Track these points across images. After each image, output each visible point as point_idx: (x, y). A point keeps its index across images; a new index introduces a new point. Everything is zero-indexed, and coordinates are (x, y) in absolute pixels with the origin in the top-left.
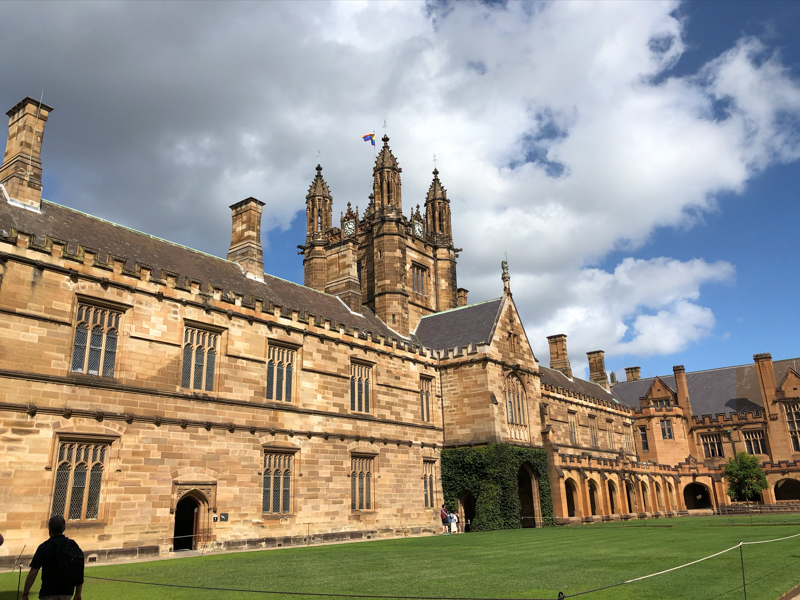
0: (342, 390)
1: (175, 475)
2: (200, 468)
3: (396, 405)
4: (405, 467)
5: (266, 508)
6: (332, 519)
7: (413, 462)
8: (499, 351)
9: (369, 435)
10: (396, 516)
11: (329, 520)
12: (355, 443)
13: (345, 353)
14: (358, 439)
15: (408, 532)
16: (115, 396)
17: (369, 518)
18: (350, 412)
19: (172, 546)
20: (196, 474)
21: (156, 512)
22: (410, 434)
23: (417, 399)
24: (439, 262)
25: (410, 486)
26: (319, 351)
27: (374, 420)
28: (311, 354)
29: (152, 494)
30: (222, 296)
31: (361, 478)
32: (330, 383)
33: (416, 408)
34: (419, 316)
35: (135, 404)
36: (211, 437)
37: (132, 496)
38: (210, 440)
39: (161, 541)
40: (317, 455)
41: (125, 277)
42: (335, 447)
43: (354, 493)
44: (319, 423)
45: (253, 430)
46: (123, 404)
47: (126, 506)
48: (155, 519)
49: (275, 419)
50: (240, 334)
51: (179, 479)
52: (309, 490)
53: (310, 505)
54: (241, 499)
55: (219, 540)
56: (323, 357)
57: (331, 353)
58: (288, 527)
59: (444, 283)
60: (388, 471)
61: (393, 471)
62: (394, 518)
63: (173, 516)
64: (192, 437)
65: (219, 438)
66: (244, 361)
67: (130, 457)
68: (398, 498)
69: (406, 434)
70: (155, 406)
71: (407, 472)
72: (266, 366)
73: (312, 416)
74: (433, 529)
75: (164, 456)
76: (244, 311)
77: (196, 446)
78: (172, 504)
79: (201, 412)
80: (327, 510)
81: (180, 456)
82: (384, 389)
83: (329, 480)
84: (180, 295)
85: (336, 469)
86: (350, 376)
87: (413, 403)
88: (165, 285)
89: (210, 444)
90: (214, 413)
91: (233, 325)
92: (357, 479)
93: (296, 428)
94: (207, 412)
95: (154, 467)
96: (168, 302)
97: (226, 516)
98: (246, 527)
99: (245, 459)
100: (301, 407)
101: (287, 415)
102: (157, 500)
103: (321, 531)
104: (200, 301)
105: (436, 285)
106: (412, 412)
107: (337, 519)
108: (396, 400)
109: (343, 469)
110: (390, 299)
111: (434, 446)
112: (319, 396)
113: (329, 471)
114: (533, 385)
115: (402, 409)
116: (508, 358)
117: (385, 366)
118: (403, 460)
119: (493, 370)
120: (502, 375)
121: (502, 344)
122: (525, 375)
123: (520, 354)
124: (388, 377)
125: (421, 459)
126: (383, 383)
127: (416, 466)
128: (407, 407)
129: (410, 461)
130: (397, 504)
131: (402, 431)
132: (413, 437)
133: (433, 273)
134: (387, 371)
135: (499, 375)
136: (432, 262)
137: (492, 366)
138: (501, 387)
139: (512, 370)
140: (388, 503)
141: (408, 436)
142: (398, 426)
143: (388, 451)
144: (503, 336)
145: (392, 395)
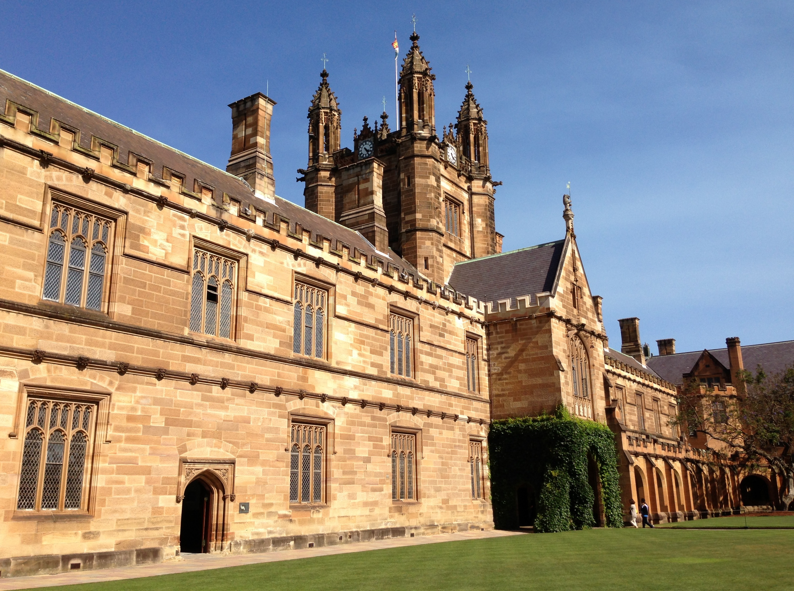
0: (381, 347)
1: (183, 449)
2: (214, 441)
3: (440, 369)
4: (450, 446)
5: (293, 496)
6: (371, 511)
7: (459, 441)
8: (564, 306)
9: (411, 406)
10: (441, 508)
11: (368, 513)
12: (395, 414)
13: (384, 299)
14: (399, 408)
15: (455, 528)
16: (104, 337)
17: (412, 509)
18: (389, 375)
19: (178, 547)
20: (209, 449)
21: (157, 501)
22: (456, 406)
23: (463, 363)
24: (474, 197)
25: (455, 470)
26: (354, 294)
27: (417, 387)
28: (345, 297)
29: (153, 475)
30: (239, 211)
31: (402, 459)
32: (367, 337)
33: (462, 374)
34: (452, 262)
35: (131, 350)
36: (228, 399)
37: (126, 477)
38: (226, 404)
39: (164, 541)
40: (353, 428)
41: (117, 171)
42: (373, 418)
43: (394, 477)
44: (356, 387)
45: (278, 392)
46: (115, 349)
47: (119, 492)
48: (157, 511)
49: (304, 379)
50: (262, 265)
51: (188, 455)
52: (344, 473)
53: (345, 493)
54: (266, 483)
55: (237, 539)
56: (359, 303)
57: (367, 298)
58: (321, 521)
59: (480, 223)
60: (433, 452)
61: (438, 451)
62: (439, 511)
63: (180, 505)
64: (204, 398)
65: (238, 400)
66: (268, 300)
67: (124, 424)
68: (443, 486)
69: (451, 405)
70: (156, 354)
71: (453, 453)
72: (293, 308)
73: (347, 378)
74: (482, 526)
75: (168, 422)
76: (267, 233)
77: (209, 411)
78: (178, 489)
79: (216, 365)
80: (365, 500)
81: (189, 424)
82: (427, 348)
83: (367, 460)
84: (188, 203)
85: (375, 446)
86: (390, 329)
87: (458, 367)
88: (168, 187)
89: (227, 408)
90: (232, 367)
91: (254, 251)
92: (398, 460)
93: (330, 393)
94: (223, 365)
95: (155, 438)
96: (173, 212)
97: (247, 505)
98: (270, 521)
99: (269, 430)
100: (334, 365)
101: (318, 374)
102: (159, 485)
103: (358, 527)
104: (213, 214)
105: (472, 225)
106: (458, 378)
107: (377, 511)
108: (440, 363)
109: (383, 447)
110: (421, 238)
111: (481, 422)
112: (355, 352)
113: (367, 449)
114: (596, 350)
115: (447, 374)
116: (572, 315)
117: (428, 319)
118: (448, 438)
119: (557, 328)
120: (567, 336)
121: (566, 298)
122: (588, 338)
123: (584, 311)
124: (432, 333)
125: (468, 437)
126: (426, 341)
127: (462, 446)
128: (452, 372)
129: (456, 439)
130: (442, 492)
131: (447, 402)
132: (459, 410)
133: (467, 210)
134: (431, 326)
135: (563, 336)
136: (467, 196)
137: (556, 323)
138: (566, 351)
139: (576, 331)
140: (432, 491)
141: (454, 408)
142: (443, 396)
143: (432, 426)
144: (567, 288)
145: (435, 356)
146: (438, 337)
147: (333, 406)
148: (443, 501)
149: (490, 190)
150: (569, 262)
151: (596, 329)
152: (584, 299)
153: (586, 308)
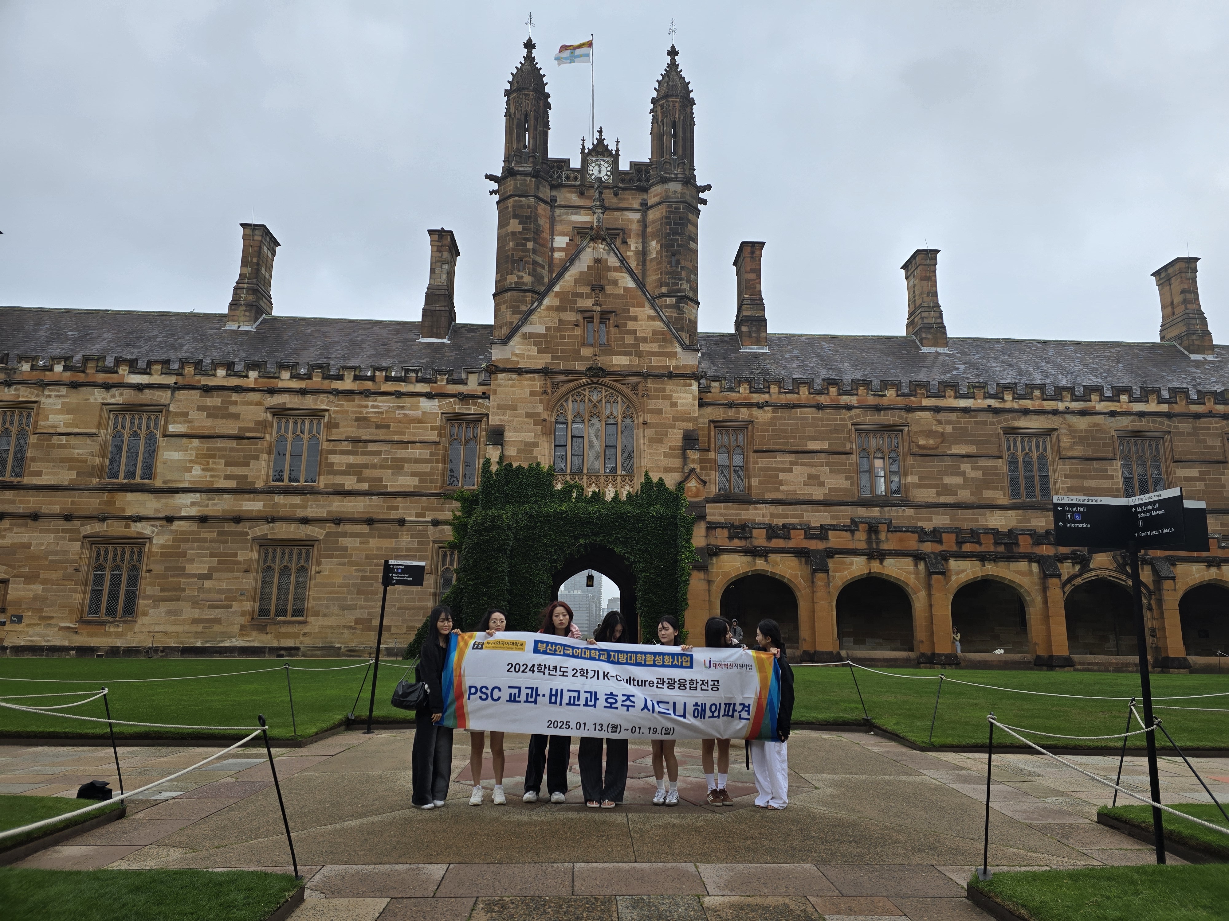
0: (249, 456)
3: (374, 466)
10: (352, 628)
12: (265, 526)
13: (259, 404)
14: (272, 520)
22: (406, 507)
23: (433, 454)
24: (650, 212)
26: (200, 408)
28: (186, 415)
30: (34, 366)
31: (285, 574)
33: (427, 468)
36: (5, 529)
40: (183, 546)
42: (221, 533)
43: (266, 594)
44: (193, 504)
45: (69, 519)
50: (59, 406)
52: (162, 590)
53: (162, 609)
54: (46, 599)
55: (7, 644)
56: (210, 416)
57: (226, 408)
58: (123, 635)
60: (344, 564)
65: (17, 529)
66: (64, 437)
69: (394, 508)
73: (179, 495)
76: (67, 376)
80: (196, 616)
82: (346, 446)
83: (204, 576)
85: (221, 562)
86: (274, 435)
89: (4, 537)
91: (48, 396)
92: (276, 576)
97: (20, 617)
98: (49, 632)
101: (130, 496)
107: (217, 628)
109: (236, 563)
113: (207, 566)
114: (664, 398)
115: (390, 471)
116: (575, 359)
117: (353, 412)
118: (382, 548)
119: (513, 386)
120: (545, 392)
121: (556, 337)
122: (637, 383)
123: (624, 345)
124: (358, 427)
125: (431, 545)
126: (343, 437)
127: (416, 556)
128: (402, 468)
129: (400, 548)
130: (358, 611)
131: (385, 504)
132: (414, 512)
133: (638, 235)
134: (357, 419)
135: (532, 394)
136: (637, 216)
137: (509, 380)
138: (538, 414)
139: (584, 380)
140: (335, 609)
141: (400, 511)
142: (374, 498)
143: (344, 535)
144: (560, 322)
145: (364, 453)
146: (373, 430)
147: (152, 526)
148: (357, 621)
149: (675, 192)
150: (577, 282)
151: (674, 364)
152: (631, 325)
153: (636, 339)
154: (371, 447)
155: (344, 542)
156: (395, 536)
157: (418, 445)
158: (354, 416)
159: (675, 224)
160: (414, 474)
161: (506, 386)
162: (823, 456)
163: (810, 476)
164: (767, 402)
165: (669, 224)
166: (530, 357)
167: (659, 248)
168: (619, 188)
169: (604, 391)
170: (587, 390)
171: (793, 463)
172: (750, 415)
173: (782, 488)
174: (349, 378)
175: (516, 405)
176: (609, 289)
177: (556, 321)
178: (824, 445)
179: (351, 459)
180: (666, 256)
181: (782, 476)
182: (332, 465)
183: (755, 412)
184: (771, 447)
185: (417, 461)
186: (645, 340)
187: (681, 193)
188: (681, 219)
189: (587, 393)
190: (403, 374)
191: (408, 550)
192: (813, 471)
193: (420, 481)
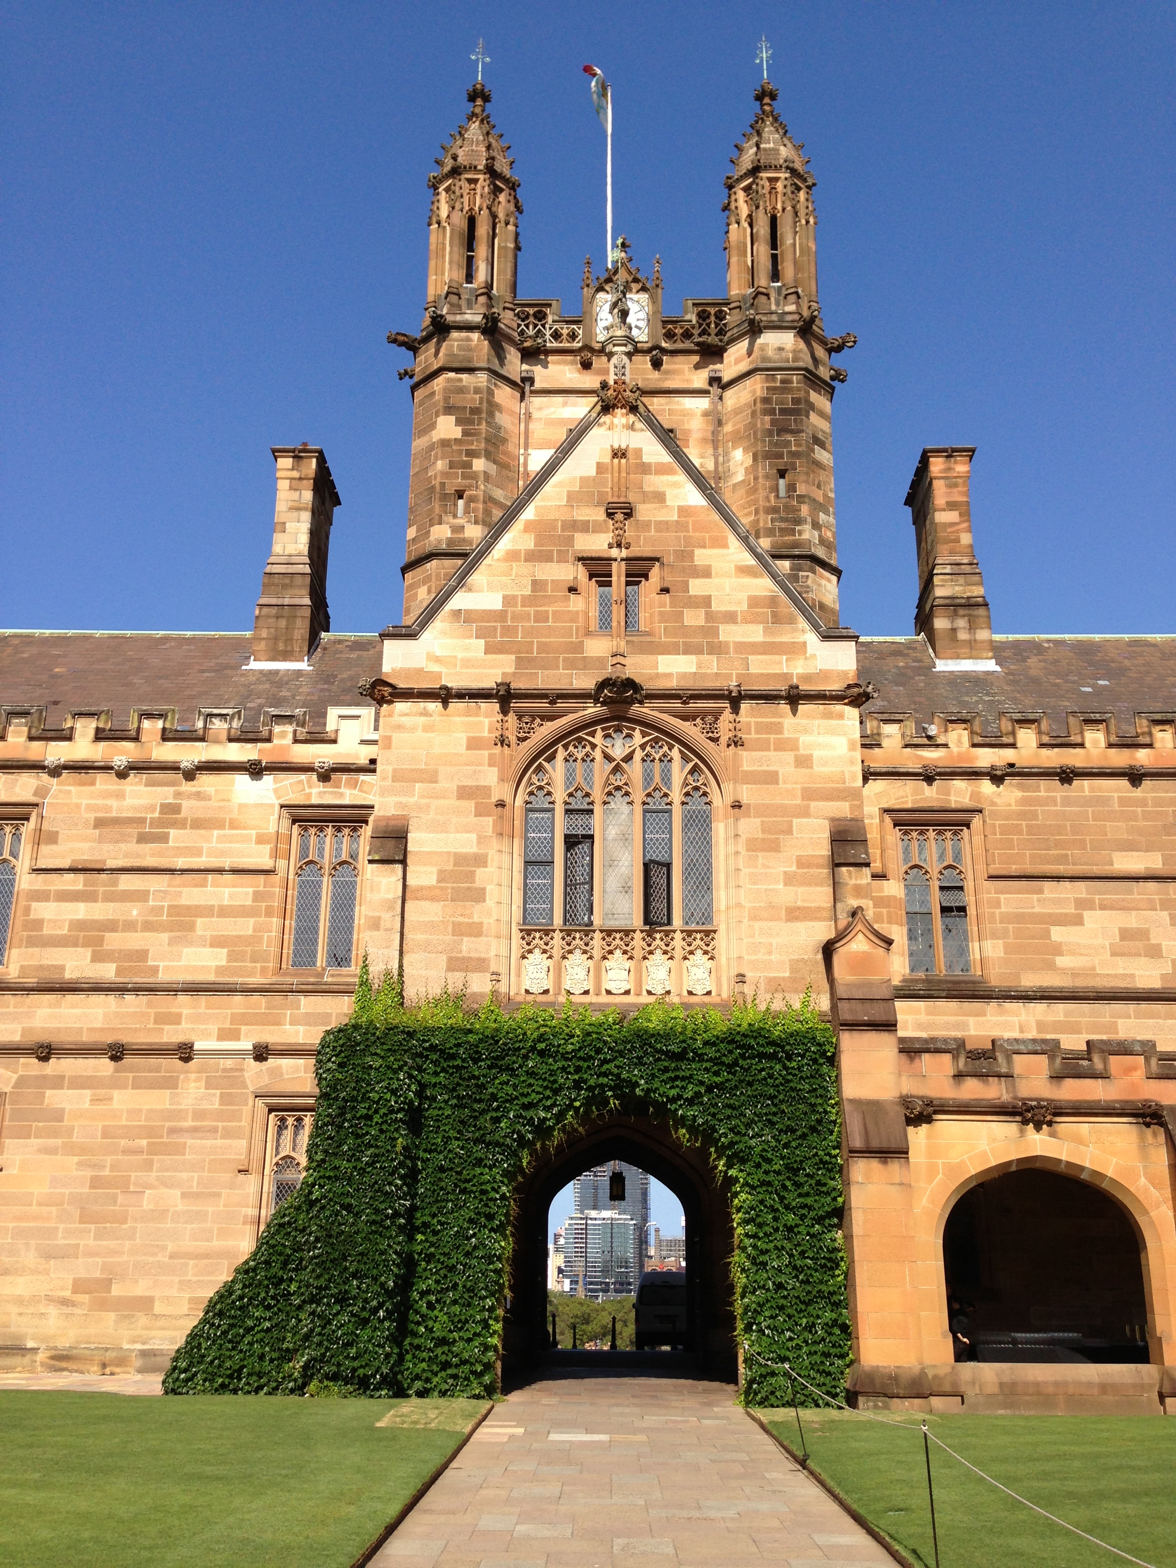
3: (130, 926)
4: (150, 1132)
10: (65, 1302)
22: (196, 1018)
24: (728, 394)
59: (739, 461)
60: (53, 1151)
61: (82, 1150)
62: (53, 1311)
71: (153, 1150)
82: (70, 882)
106: (220, 943)
108: (131, 911)
114: (783, 746)
115: (165, 936)
116: (571, 664)
117: (89, 808)
118: (140, 1111)
119: (427, 728)
120: (502, 741)
121: (526, 617)
122: (717, 715)
123: (686, 631)
124: (101, 839)
125: (251, 1103)
126: (66, 864)
127: (215, 1130)
128: (191, 927)
129: (180, 1111)
130: (80, 1260)
131: (152, 1011)
132: (214, 1028)
133: (704, 440)
134: (99, 823)
135: (473, 744)
136: (702, 403)
137: (421, 714)
138: (486, 791)
139: (592, 710)
140: (30, 1258)
141: (184, 1025)
142: (129, 998)
143: (58, 1082)
144: (536, 584)
145: (110, 898)
146: (132, 846)
148: (79, 1286)
149: (781, 349)
150: (573, 499)
151: (800, 670)
152: (697, 587)
153: (710, 616)
154: (127, 882)
155: (54, 1098)
156: (170, 1083)
157: (229, 877)
158: (92, 816)
159: (783, 411)
160: (217, 942)
161: (413, 729)
162: (1152, 885)
163: (1126, 934)
164: (1012, 765)
165: (772, 412)
166: (467, 663)
167: (749, 461)
168: (664, 351)
169: (637, 734)
170: (599, 734)
171: (1083, 904)
172: (975, 795)
173: (1061, 961)
174: (83, 735)
175: (435, 773)
176: (644, 512)
177: (527, 582)
178: (1154, 862)
179: (81, 911)
180: (767, 477)
181: (1057, 934)
182: (38, 924)
183: (986, 786)
184: (1030, 869)
185: (224, 912)
186: (730, 618)
187: (794, 351)
188: (796, 401)
189: (598, 739)
190: (200, 724)
191: (199, 1114)
192: (1132, 921)
193: (231, 957)
